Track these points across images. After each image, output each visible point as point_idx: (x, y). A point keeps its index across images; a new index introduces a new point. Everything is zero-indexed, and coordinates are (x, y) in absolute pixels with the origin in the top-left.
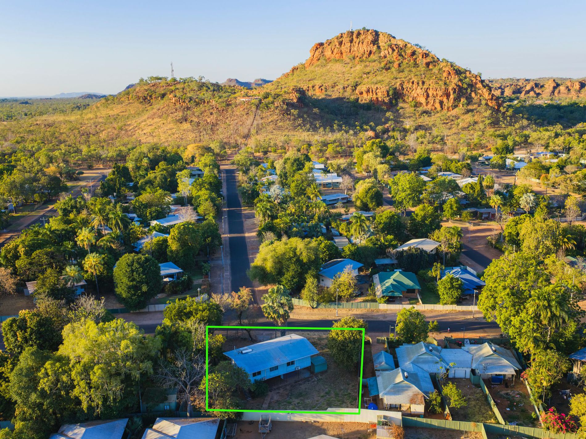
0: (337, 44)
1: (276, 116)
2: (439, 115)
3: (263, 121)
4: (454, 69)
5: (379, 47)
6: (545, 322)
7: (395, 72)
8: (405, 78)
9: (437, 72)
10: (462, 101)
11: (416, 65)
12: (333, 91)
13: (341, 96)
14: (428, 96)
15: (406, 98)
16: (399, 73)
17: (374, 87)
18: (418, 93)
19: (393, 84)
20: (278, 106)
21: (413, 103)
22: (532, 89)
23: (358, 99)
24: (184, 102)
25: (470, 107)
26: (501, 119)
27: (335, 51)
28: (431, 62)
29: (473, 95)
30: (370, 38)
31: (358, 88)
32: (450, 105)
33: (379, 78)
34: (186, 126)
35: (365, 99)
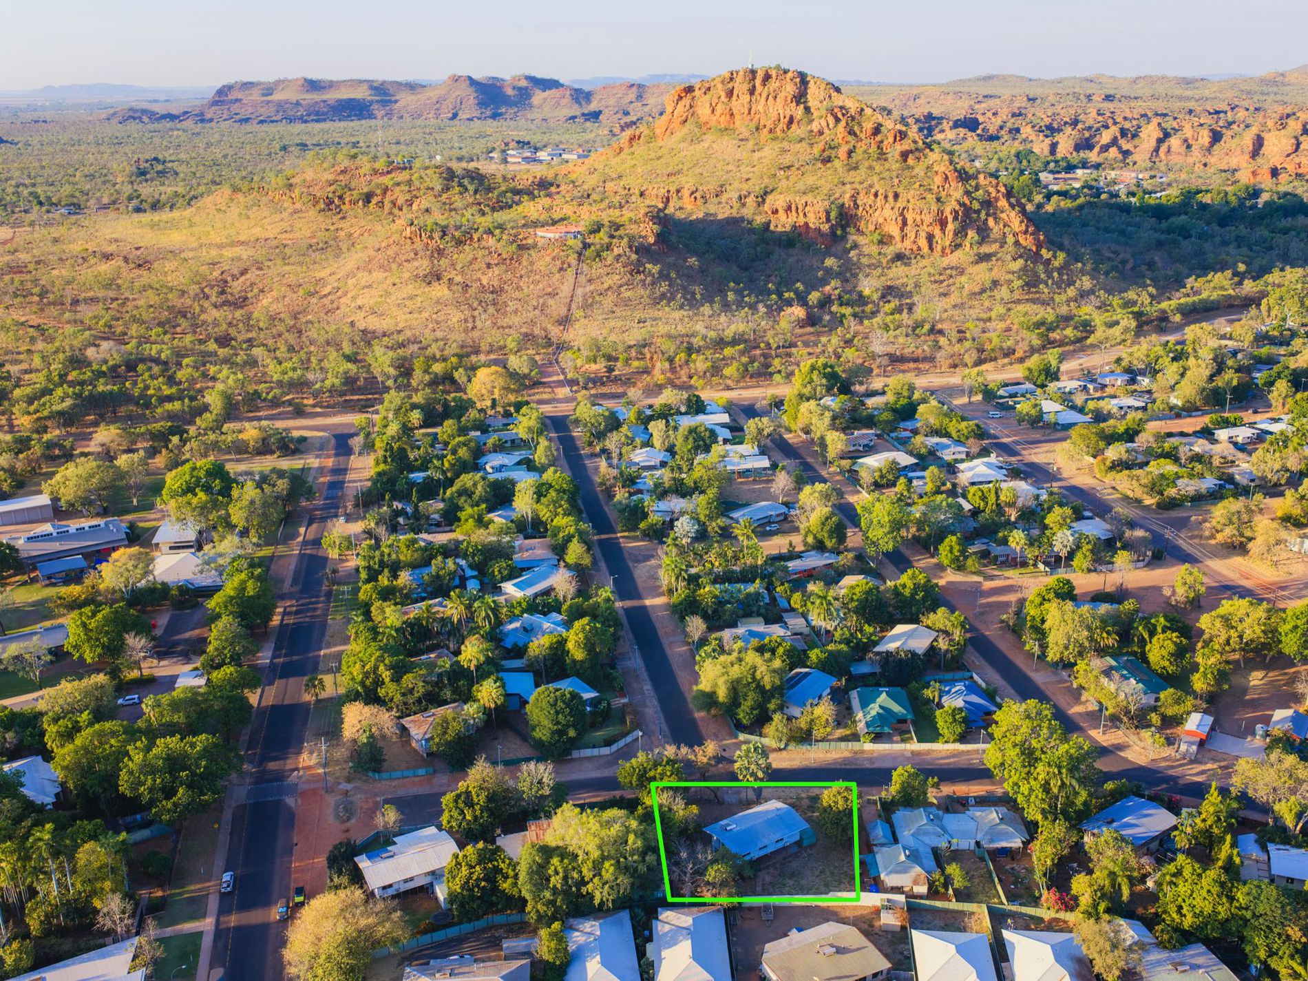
0: (723, 95)
1: (618, 277)
2: (925, 262)
3: (592, 287)
4: (955, 170)
5: (807, 109)
6: (1055, 790)
7: (840, 170)
8: (861, 183)
9: (922, 174)
10: (969, 236)
11: (882, 156)
12: (720, 203)
13: (734, 213)
14: (905, 223)
15: (862, 225)
16: (849, 170)
17: (800, 201)
18: (884, 216)
19: (837, 195)
20: (620, 255)
21: (876, 237)
22: (1114, 142)
23: (768, 224)
24: (431, 238)
25: (985, 249)
26: (1043, 276)
27: (719, 109)
28: (911, 152)
29: (991, 222)
30: (790, 89)
31: (769, 199)
32: (948, 243)
33: (810, 180)
34: (440, 291)
35: (783, 223)
